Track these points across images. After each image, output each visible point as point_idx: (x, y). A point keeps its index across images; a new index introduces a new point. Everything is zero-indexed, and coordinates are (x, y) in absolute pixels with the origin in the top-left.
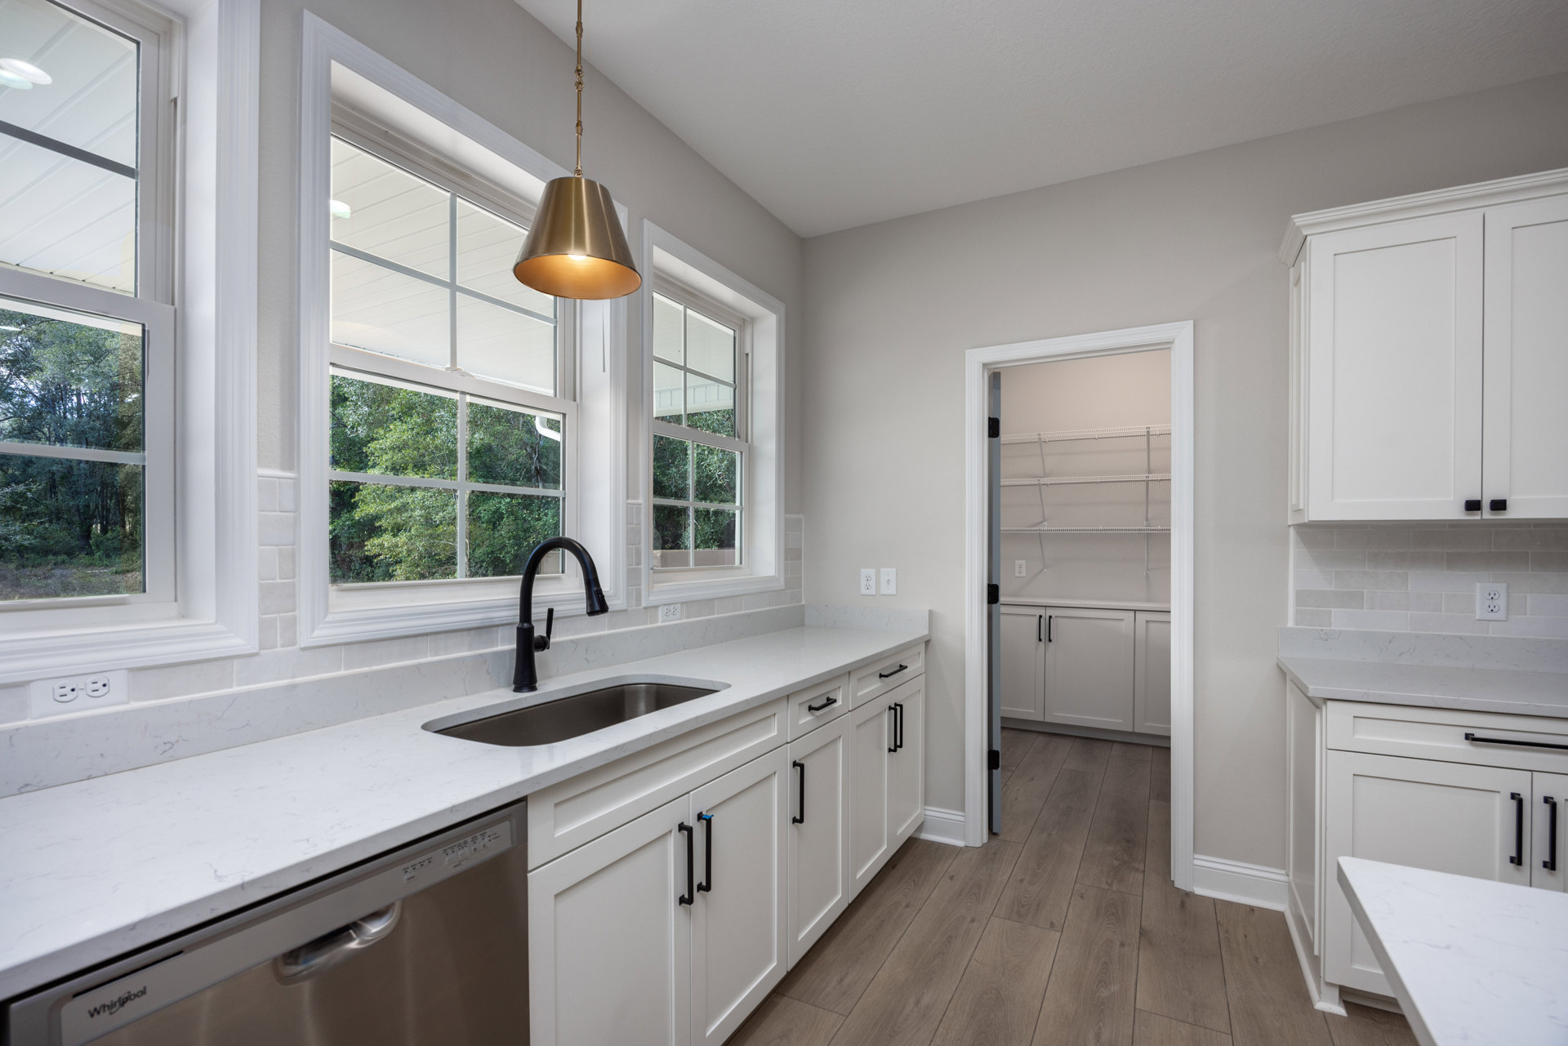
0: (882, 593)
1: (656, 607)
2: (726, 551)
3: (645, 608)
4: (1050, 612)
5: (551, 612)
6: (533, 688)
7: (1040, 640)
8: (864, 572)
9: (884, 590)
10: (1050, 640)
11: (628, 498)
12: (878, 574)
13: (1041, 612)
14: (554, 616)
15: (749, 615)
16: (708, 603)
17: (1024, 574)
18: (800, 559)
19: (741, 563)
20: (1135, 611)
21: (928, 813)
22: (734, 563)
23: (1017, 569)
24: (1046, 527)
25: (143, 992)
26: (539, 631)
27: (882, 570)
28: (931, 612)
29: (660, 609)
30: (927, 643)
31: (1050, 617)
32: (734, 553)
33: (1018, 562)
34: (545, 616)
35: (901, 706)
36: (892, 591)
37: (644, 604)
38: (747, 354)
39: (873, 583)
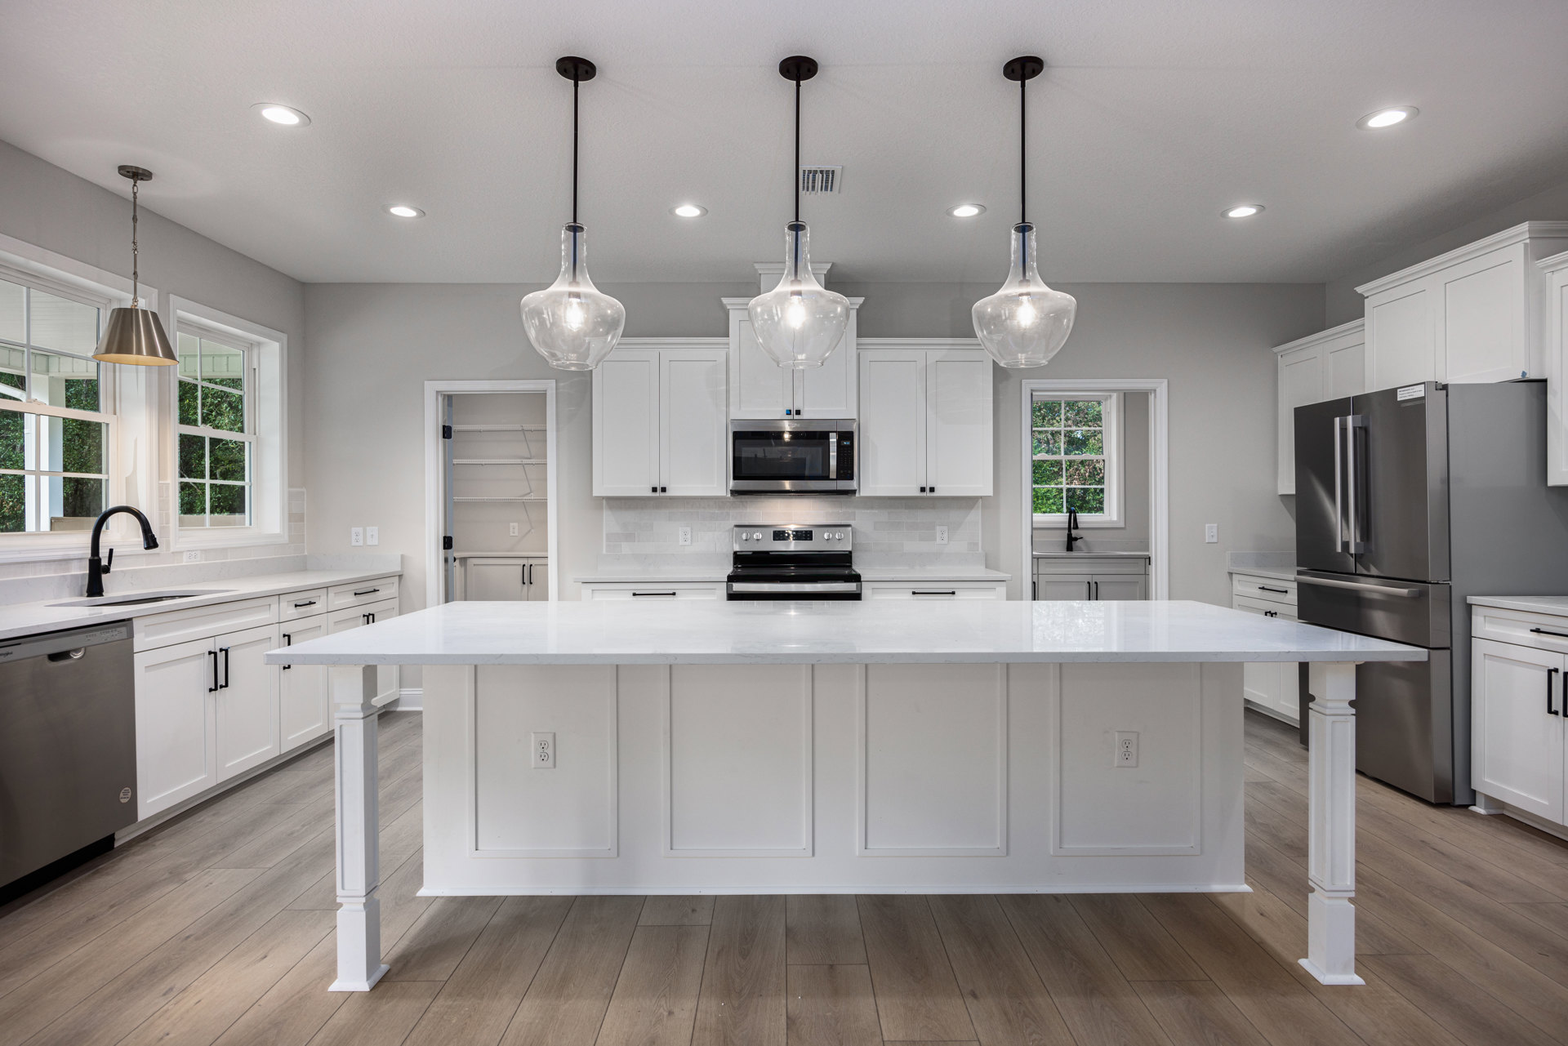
0: (369, 543)
1: (182, 552)
2: (237, 516)
3: (173, 553)
4: (531, 561)
5: (111, 551)
6: (102, 595)
7: (524, 583)
8: (354, 530)
9: (369, 542)
10: (531, 583)
11: (159, 480)
12: (365, 531)
13: (524, 561)
14: (114, 555)
15: (257, 561)
16: (224, 551)
17: (516, 534)
18: (303, 521)
19: (251, 524)
21: (402, 693)
22: (244, 525)
23: (511, 530)
24: (532, 497)
25: (11, 653)
26: (104, 562)
27: (368, 528)
28: (402, 556)
29: (185, 554)
30: (400, 576)
31: (531, 565)
32: (244, 518)
33: (512, 524)
34: (107, 555)
35: (373, 615)
36: (375, 542)
37: (172, 550)
38: (255, 369)
39: (361, 537)
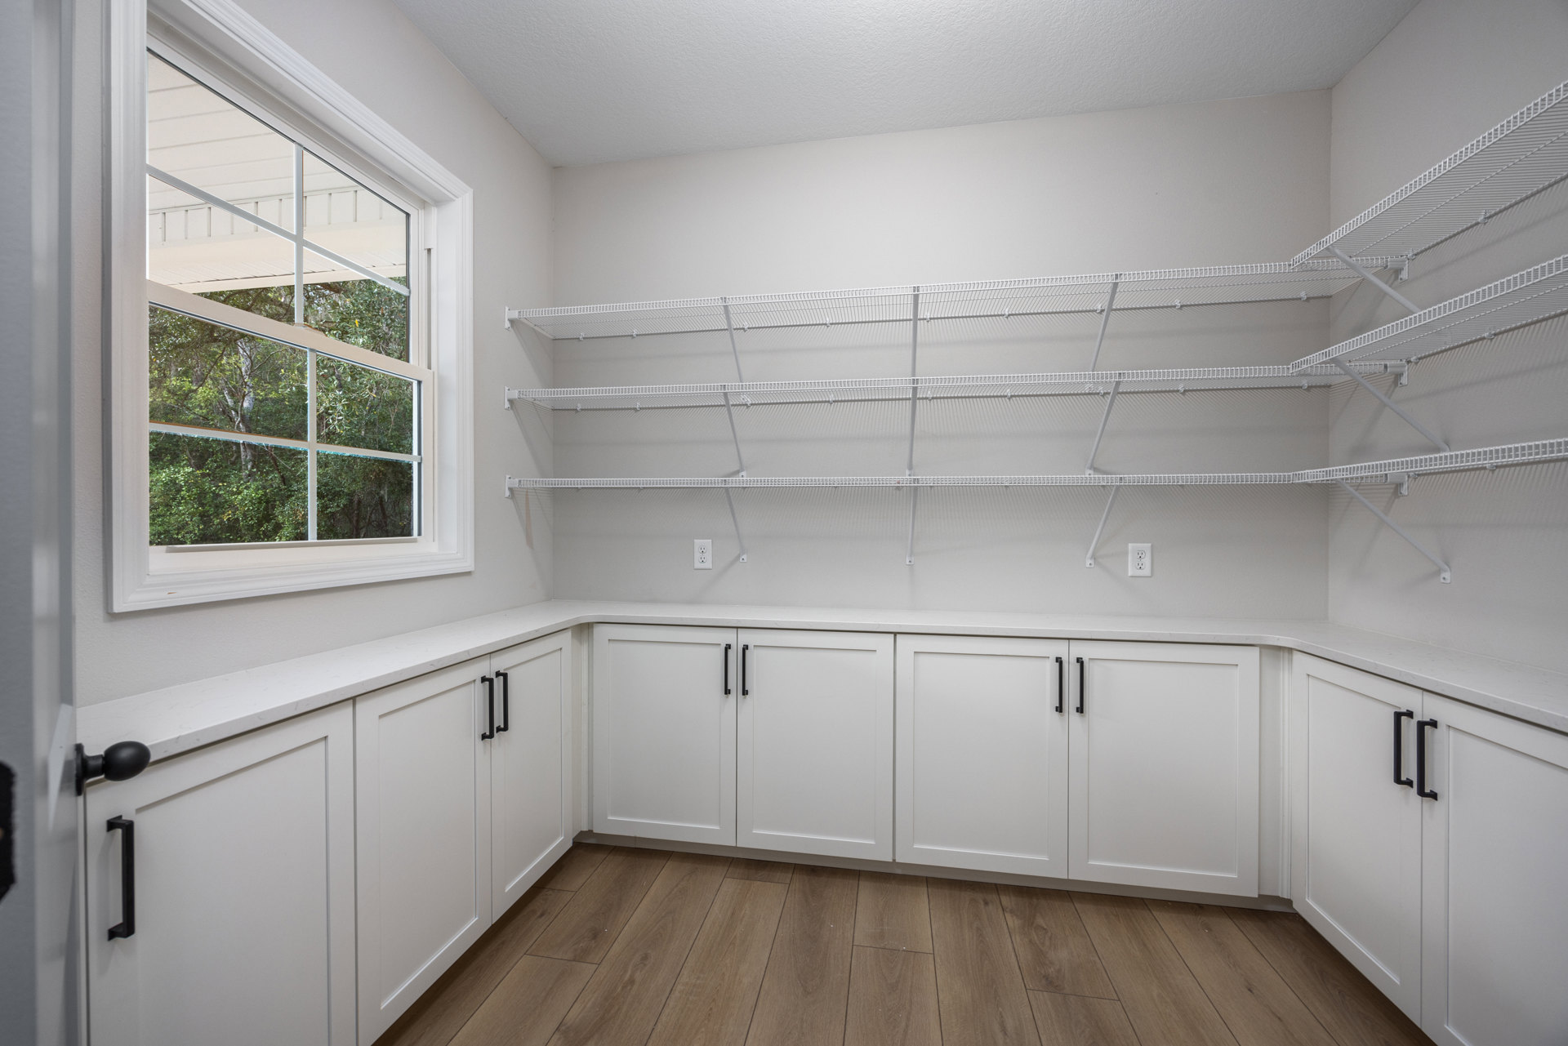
4: (746, 638)
10: (745, 692)
13: (728, 637)
17: (708, 565)
20: (895, 634)
23: (697, 555)
24: (744, 478)
31: (746, 648)
33: (697, 542)
